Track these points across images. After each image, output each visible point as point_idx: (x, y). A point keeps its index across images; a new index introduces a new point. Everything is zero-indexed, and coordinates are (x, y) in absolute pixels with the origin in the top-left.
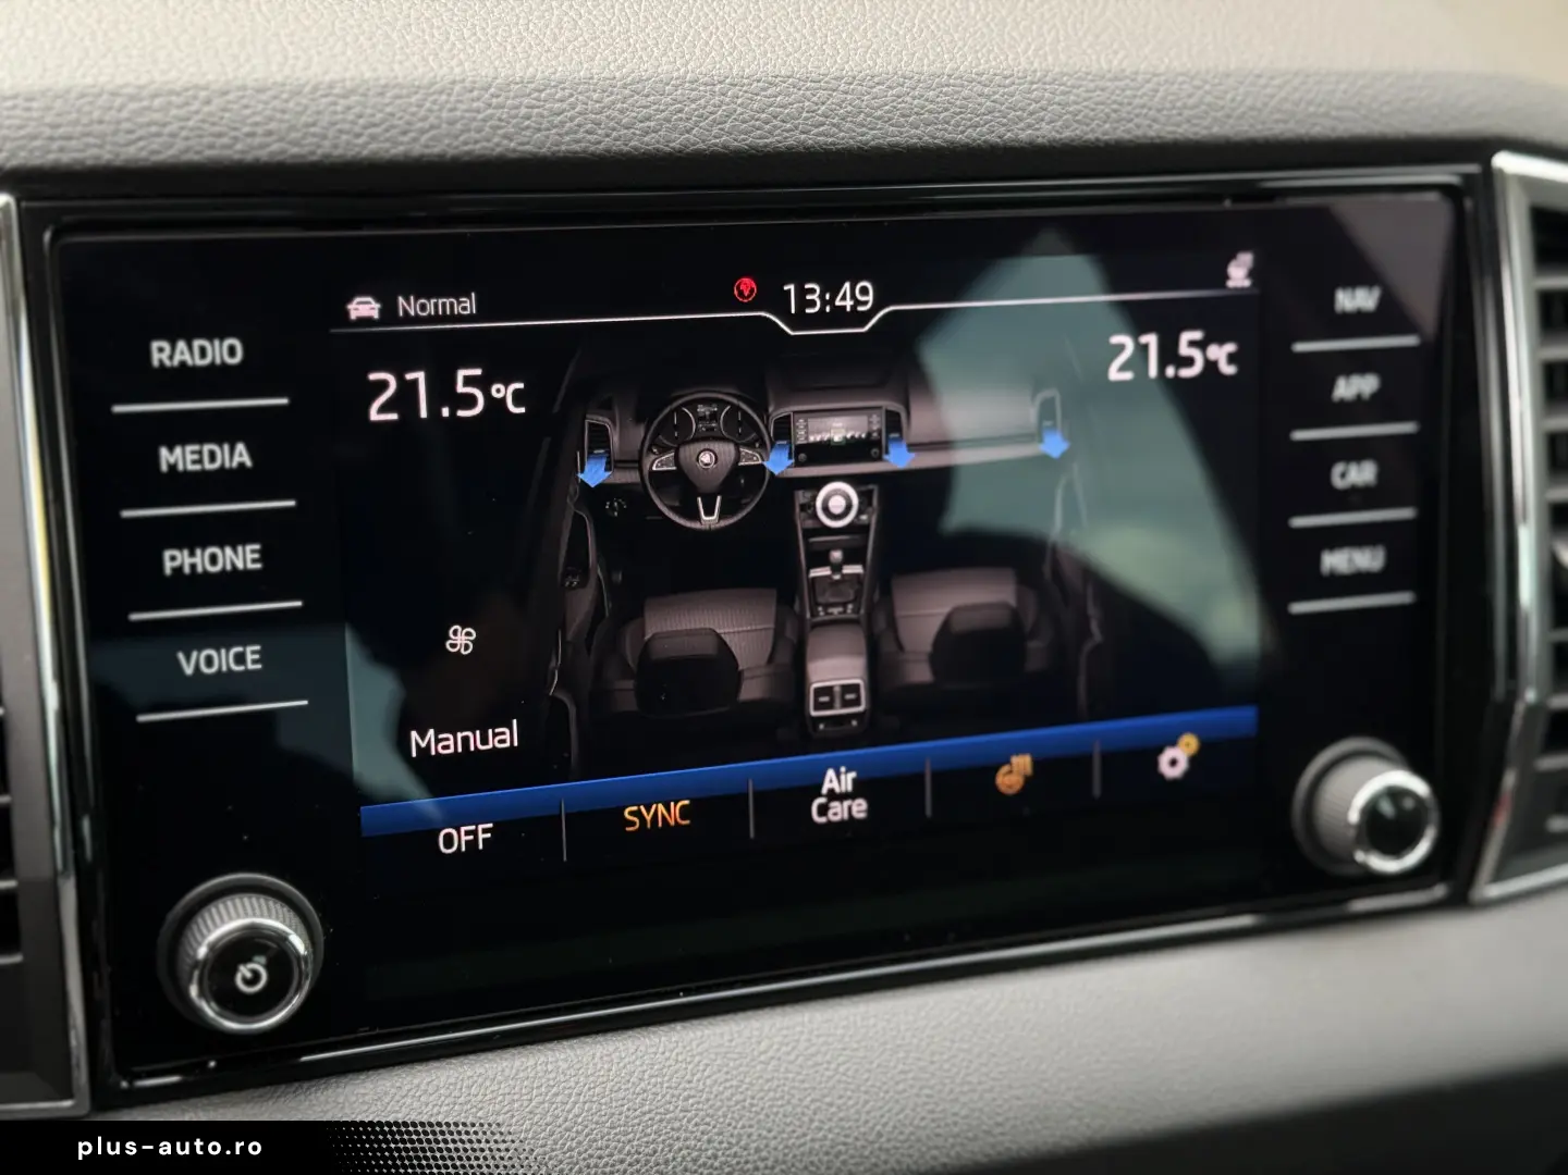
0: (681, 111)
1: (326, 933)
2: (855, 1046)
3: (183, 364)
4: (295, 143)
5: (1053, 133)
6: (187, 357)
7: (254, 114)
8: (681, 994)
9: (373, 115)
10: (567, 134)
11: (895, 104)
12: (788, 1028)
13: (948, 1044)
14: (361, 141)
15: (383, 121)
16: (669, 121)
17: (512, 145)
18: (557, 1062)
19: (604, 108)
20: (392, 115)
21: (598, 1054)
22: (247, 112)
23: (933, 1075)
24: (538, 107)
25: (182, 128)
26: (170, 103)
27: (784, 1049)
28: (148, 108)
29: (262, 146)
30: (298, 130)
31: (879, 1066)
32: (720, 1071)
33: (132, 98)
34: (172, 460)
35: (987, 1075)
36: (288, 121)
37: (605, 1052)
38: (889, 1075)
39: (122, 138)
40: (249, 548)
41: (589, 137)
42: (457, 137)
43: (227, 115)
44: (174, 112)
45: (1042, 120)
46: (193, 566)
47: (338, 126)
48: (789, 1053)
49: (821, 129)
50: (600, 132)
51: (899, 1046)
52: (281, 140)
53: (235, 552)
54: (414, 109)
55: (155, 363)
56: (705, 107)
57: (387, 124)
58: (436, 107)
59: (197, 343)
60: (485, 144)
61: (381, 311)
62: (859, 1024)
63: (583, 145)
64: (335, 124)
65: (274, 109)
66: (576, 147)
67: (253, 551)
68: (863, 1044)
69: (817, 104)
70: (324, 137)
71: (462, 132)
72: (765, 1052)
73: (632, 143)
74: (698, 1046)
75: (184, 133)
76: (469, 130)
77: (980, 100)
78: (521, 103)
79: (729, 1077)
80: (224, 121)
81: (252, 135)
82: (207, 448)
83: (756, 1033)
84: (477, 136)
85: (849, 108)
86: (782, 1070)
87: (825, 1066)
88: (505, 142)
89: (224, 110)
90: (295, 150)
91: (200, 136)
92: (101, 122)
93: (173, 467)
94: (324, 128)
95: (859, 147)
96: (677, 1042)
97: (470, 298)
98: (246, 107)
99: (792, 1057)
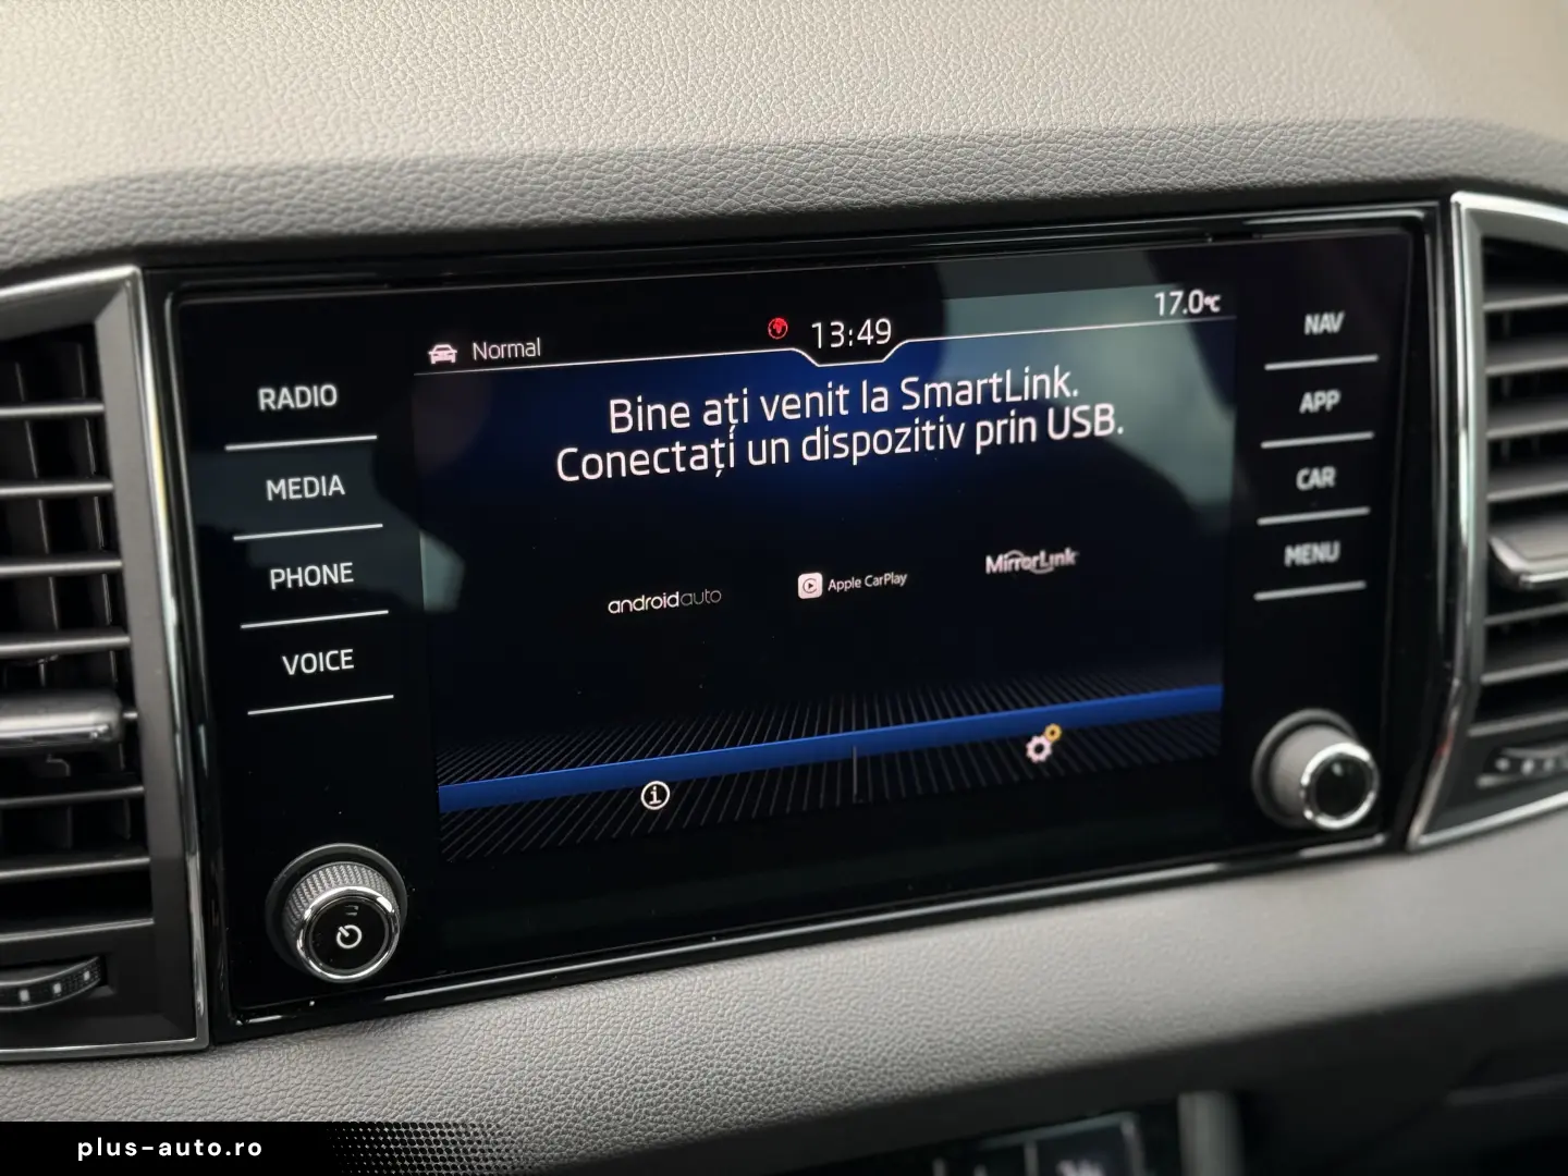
0: (724, 177)
1: (409, 891)
2: (864, 983)
3: (286, 407)
4: (384, 216)
5: (1055, 188)
6: (290, 401)
7: (350, 191)
8: (714, 938)
9: (454, 189)
10: (624, 201)
11: (914, 166)
12: (806, 967)
13: (945, 980)
14: (442, 213)
15: (462, 194)
16: (713, 187)
17: (576, 213)
18: (607, 998)
19: (656, 177)
20: (470, 189)
21: (643, 992)
22: (344, 189)
23: (932, 1008)
24: (598, 178)
25: (287, 205)
26: (275, 184)
27: (803, 987)
28: (257, 188)
29: (358, 220)
30: (387, 205)
31: (885, 1000)
32: (747, 1006)
33: (244, 179)
34: (277, 491)
35: (978, 1007)
36: (379, 196)
37: (648, 990)
38: (893, 1009)
39: (235, 215)
40: (343, 565)
41: (643, 204)
42: (526, 207)
43: (326, 192)
44: (279, 191)
45: (1045, 176)
46: (295, 582)
47: (423, 201)
48: (806, 990)
49: (849, 190)
50: (653, 198)
51: (902, 983)
52: (374, 213)
53: (331, 569)
54: (489, 183)
55: (263, 407)
56: (745, 173)
57: (465, 197)
58: (509, 180)
59: (298, 389)
60: (552, 213)
61: (458, 356)
62: (868, 963)
63: (637, 211)
64: (418, 199)
65: (367, 186)
66: (631, 213)
67: (346, 568)
68: (871, 981)
69: (844, 167)
70: (411, 210)
71: (532, 202)
72: (786, 990)
73: (681, 208)
74: (729, 983)
75: (289, 210)
76: (537, 201)
77: (989, 159)
78: (583, 174)
79: (755, 1011)
80: (324, 198)
81: (348, 210)
82: (306, 480)
83: (778, 972)
84: (545, 206)
85: (873, 171)
86: (801, 1005)
87: (838, 1001)
88: (570, 210)
89: (324, 188)
90: (385, 223)
91: (303, 213)
92: (216, 202)
93: (277, 497)
94: (410, 202)
95: (882, 206)
96: (710, 981)
97: (535, 342)
98: (342, 184)
99: (809, 994)
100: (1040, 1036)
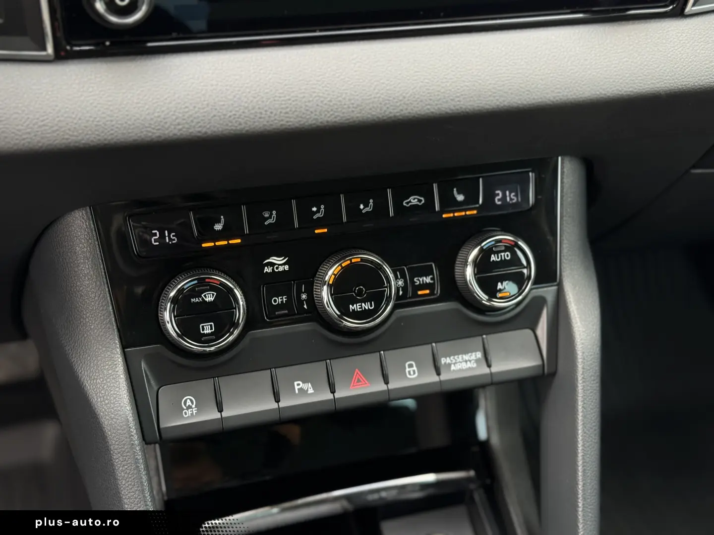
8: (318, 32)
13: (437, 61)
48: (365, 60)
51: (415, 61)
100: (485, 92)
